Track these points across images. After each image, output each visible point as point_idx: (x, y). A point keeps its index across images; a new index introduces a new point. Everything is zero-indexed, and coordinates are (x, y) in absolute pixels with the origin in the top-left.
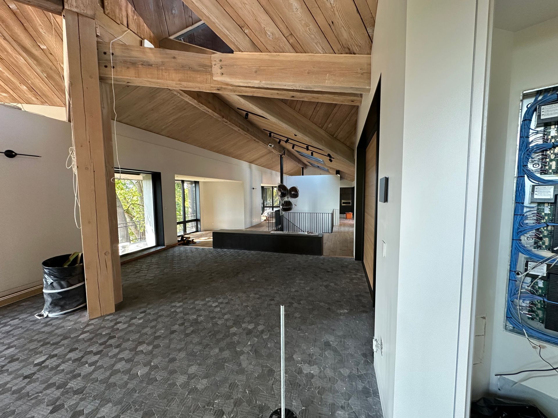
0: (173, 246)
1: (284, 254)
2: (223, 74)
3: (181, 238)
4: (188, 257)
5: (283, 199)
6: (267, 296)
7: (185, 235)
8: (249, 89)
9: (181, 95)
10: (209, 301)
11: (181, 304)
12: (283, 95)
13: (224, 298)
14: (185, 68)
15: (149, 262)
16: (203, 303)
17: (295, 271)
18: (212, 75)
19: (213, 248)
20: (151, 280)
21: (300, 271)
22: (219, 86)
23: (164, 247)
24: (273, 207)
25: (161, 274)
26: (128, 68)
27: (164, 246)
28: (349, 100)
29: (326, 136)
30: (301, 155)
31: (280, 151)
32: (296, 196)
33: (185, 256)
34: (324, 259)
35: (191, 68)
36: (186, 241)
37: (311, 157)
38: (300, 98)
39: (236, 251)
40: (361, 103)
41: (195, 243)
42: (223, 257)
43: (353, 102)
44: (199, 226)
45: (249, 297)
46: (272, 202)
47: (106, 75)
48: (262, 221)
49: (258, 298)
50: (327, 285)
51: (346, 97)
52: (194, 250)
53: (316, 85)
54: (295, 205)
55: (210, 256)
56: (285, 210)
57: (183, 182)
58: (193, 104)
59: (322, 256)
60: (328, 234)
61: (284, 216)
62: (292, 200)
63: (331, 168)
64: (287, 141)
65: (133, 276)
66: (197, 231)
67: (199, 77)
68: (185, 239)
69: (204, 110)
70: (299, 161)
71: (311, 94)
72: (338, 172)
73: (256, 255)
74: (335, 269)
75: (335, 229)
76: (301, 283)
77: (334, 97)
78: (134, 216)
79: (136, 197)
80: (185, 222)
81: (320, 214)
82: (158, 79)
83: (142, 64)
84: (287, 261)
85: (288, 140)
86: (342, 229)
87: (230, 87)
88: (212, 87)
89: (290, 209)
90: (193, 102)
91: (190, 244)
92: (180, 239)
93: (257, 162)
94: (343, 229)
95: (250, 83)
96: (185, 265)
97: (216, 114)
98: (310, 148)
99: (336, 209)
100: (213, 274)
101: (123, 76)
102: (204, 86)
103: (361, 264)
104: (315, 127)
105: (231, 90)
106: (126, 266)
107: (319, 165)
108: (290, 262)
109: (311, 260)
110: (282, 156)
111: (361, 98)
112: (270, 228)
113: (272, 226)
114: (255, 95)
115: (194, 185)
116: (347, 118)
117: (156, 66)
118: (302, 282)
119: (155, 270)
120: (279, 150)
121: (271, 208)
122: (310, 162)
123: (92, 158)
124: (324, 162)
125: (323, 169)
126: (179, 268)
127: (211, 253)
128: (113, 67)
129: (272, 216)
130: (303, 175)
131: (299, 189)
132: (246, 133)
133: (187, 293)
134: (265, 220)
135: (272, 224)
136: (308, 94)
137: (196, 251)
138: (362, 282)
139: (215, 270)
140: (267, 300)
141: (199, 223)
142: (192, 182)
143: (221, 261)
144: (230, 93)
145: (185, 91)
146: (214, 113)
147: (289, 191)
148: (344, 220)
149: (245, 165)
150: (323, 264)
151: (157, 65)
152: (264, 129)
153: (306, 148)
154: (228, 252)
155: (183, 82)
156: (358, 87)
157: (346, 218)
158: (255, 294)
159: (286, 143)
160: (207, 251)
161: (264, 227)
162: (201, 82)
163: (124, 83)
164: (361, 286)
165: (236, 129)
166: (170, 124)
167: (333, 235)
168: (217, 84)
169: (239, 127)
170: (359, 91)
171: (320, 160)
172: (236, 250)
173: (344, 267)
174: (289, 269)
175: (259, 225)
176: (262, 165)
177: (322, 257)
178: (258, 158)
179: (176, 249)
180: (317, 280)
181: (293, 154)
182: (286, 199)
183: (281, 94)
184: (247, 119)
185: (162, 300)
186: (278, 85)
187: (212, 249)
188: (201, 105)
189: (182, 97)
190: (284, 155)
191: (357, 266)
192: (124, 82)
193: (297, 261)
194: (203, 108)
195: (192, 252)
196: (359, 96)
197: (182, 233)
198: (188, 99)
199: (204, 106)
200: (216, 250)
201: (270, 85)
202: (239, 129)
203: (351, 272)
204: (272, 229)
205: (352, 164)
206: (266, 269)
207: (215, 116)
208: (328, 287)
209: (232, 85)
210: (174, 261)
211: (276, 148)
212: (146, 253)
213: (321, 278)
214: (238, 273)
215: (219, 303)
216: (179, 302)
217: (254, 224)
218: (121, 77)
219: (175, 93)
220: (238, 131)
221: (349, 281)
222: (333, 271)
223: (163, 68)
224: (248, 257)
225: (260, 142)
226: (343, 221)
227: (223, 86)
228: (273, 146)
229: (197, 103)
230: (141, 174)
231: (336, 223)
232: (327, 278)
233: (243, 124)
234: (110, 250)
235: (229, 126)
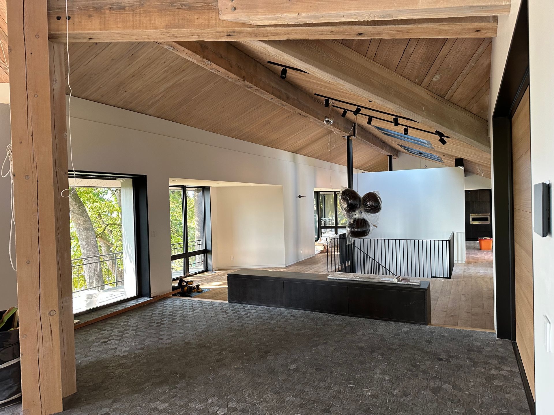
0: (163, 298)
1: (354, 320)
2: (235, 9)
3: (178, 281)
4: (186, 319)
5: (352, 216)
6: (316, 402)
7: (186, 277)
8: (280, 28)
9: (174, 48)
10: (212, 405)
11: (166, 405)
12: (342, 32)
13: (239, 401)
14: (175, 6)
15: (123, 325)
16: (201, 406)
17: (374, 355)
18: (217, 12)
19: (229, 301)
20: (122, 357)
21: (383, 355)
22: (229, 29)
23: (149, 299)
24: (336, 228)
25: (140, 347)
26: (90, 16)
27: (150, 297)
28: (471, 29)
29: (428, 97)
30: (386, 134)
31: (346, 130)
32: (375, 208)
33: (180, 316)
34: (432, 332)
35: (185, 5)
36: (186, 288)
37: (405, 136)
38: (374, 35)
39: (267, 309)
40: (496, 33)
41: (201, 291)
42: (244, 320)
43: (479, 33)
44: (209, 262)
45: (284, 401)
46: (334, 218)
47: (59, 31)
48: (316, 253)
49: (301, 406)
50: (437, 387)
51: (463, 24)
52: (198, 305)
53: (401, 8)
54: (374, 226)
55: (221, 316)
56: (355, 234)
57: (184, 188)
58: (195, 62)
59: (429, 326)
60: (443, 280)
61: (356, 245)
62: (369, 217)
63: (445, 155)
64: (357, 112)
65: (97, 349)
66: (206, 270)
67: (197, 19)
68: (185, 284)
69: (212, 69)
70: (383, 144)
71: (394, 26)
72: (459, 162)
73: (301, 317)
74: (454, 354)
75: (457, 271)
76: (385, 380)
77: (438, 27)
78: (112, 244)
79: (116, 213)
80: (186, 256)
81: (424, 242)
82: (133, 28)
83: (110, 8)
84: (358, 333)
85: (360, 110)
86: (470, 271)
87: (248, 29)
88: (218, 32)
89: (364, 233)
90: (195, 59)
91: (192, 292)
92: (177, 285)
93: (306, 151)
94: (473, 271)
95: (281, 18)
96: (180, 333)
97: (232, 75)
98: (400, 121)
99: (457, 232)
100: (224, 353)
101: (82, 30)
102: (204, 31)
103: (511, 348)
104: (405, 83)
105: (249, 33)
106: (89, 331)
107: (422, 150)
108: (364, 335)
109: (406, 333)
110: (351, 138)
111: (495, 24)
112: (330, 266)
113: (333, 262)
114: (292, 37)
115: (202, 192)
116: (471, 61)
117: (131, 8)
118: (387, 377)
119: (131, 339)
120: (344, 128)
121: (334, 230)
122: (405, 145)
123: (35, 160)
124: (430, 144)
125: (431, 158)
126: (169, 337)
127: (225, 312)
128: (69, 18)
129: (333, 245)
130: (391, 169)
131: (381, 195)
132: (284, 103)
133: (178, 386)
134: (322, 252)
135: (333, 259)
136: (388, 26)
137: (199, 307)
138: (513, 387)
139: (227, 345)
140: (316, 411)
141: (209, 256)
142: (198, 188)
143: (239, 328)
144: (249, 39)
145: (181, 43)
146: (230, 73)
147: (362, 200)
148: (476, 252)
149: (285, 156)
150: (430, 342)
151: (132, 6)
152: (315, 94)
153: (393, 121)
154: (253, 311)
155: (172, 28)
156: (483, 4)
157: (481, 249)
158: (296, 396)
159: (356, 115)
160: (218, 307)
161: (319, 265)
162: (199, 27)
163: (85, 41)
164: (511, 395)
165: (268, 97)
166: (160, 96)
167: (452, 281)
168: (226, 27)
169: (272, 94)
170: (488, 11)
171: (422, 141)
172: (266, 307)
173: (473, 351)
174: (361, 349)
175: (311, 261)
176: (315, 156)
177: (427, 328)
178: (308, 145)
179: (169, 302)
180: (416, 376)
181: (370, 133)
182: (357, 215)
183: (338, 32)
184: (285, 79)
185: (136, 395)
186: (330, 16)
187: (226, 304)
188: (207, 62)
189: (177, 53)
190: (354, 135)
191: (500, 349)
192: (85, 38)
193: (378, 335)
194: (211, 67)
195: (193, 309)
196: (491, 19)
197: (182, 274)
198: (185, 54)
199: (212, 63)
200: (233, 307)
201: (315, 18)
202: (273, 97)
203: (487, 363)
204: (334, 269)
205: (484, 147)
206: (319, 347)
207: (232, 78)
208: (439, 393)
209: (251, 26)
210: (163, 324)
211: (338, 124)
212: (120, 308)
213: (424, 372)
214: (267, 352)
215: (229, 409)
216: (163, 402)
217: (302, 259)
218: (80, 32)
219: (166, 47)
220: (271, 100)
221: (484, 381)
222: (451, 359)
223: (142, 10)
224: (286, 321)
225: (311, 116)
226: (474, 254)
227: (237, 29)
228: (332, 122)
229: (201, 59)
230: (118, 178)
231: (460, 259)
232: (437, 372)
233: (279, 88)
234: (58, 307)
235: (255, 93)
